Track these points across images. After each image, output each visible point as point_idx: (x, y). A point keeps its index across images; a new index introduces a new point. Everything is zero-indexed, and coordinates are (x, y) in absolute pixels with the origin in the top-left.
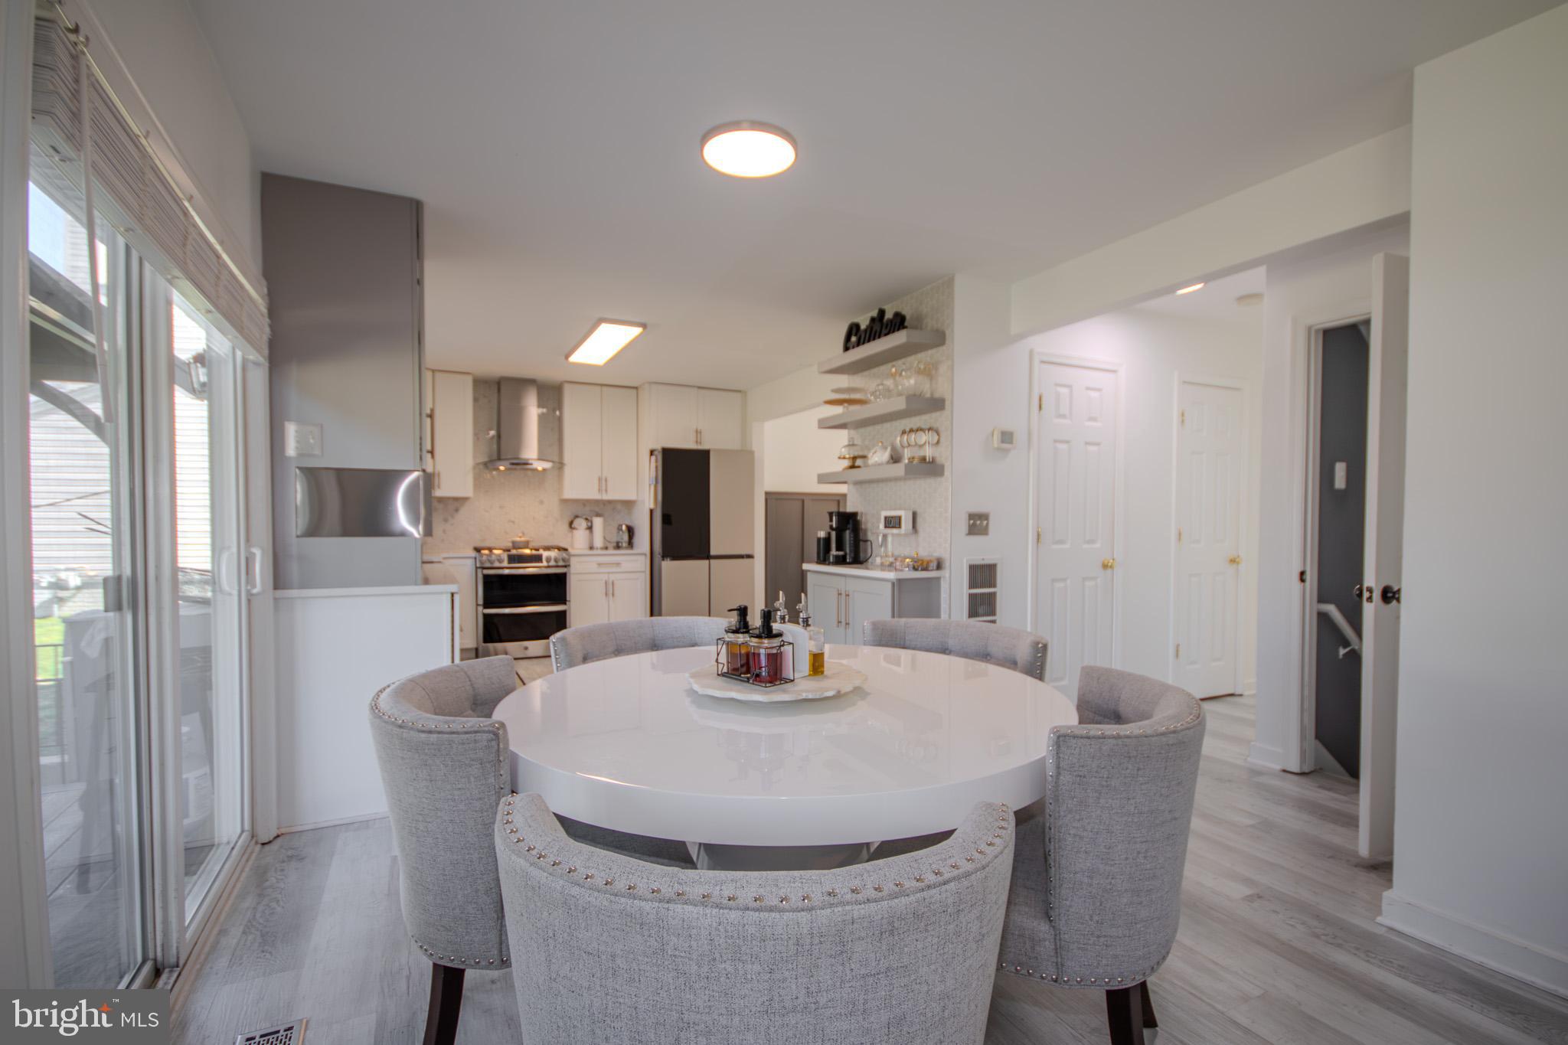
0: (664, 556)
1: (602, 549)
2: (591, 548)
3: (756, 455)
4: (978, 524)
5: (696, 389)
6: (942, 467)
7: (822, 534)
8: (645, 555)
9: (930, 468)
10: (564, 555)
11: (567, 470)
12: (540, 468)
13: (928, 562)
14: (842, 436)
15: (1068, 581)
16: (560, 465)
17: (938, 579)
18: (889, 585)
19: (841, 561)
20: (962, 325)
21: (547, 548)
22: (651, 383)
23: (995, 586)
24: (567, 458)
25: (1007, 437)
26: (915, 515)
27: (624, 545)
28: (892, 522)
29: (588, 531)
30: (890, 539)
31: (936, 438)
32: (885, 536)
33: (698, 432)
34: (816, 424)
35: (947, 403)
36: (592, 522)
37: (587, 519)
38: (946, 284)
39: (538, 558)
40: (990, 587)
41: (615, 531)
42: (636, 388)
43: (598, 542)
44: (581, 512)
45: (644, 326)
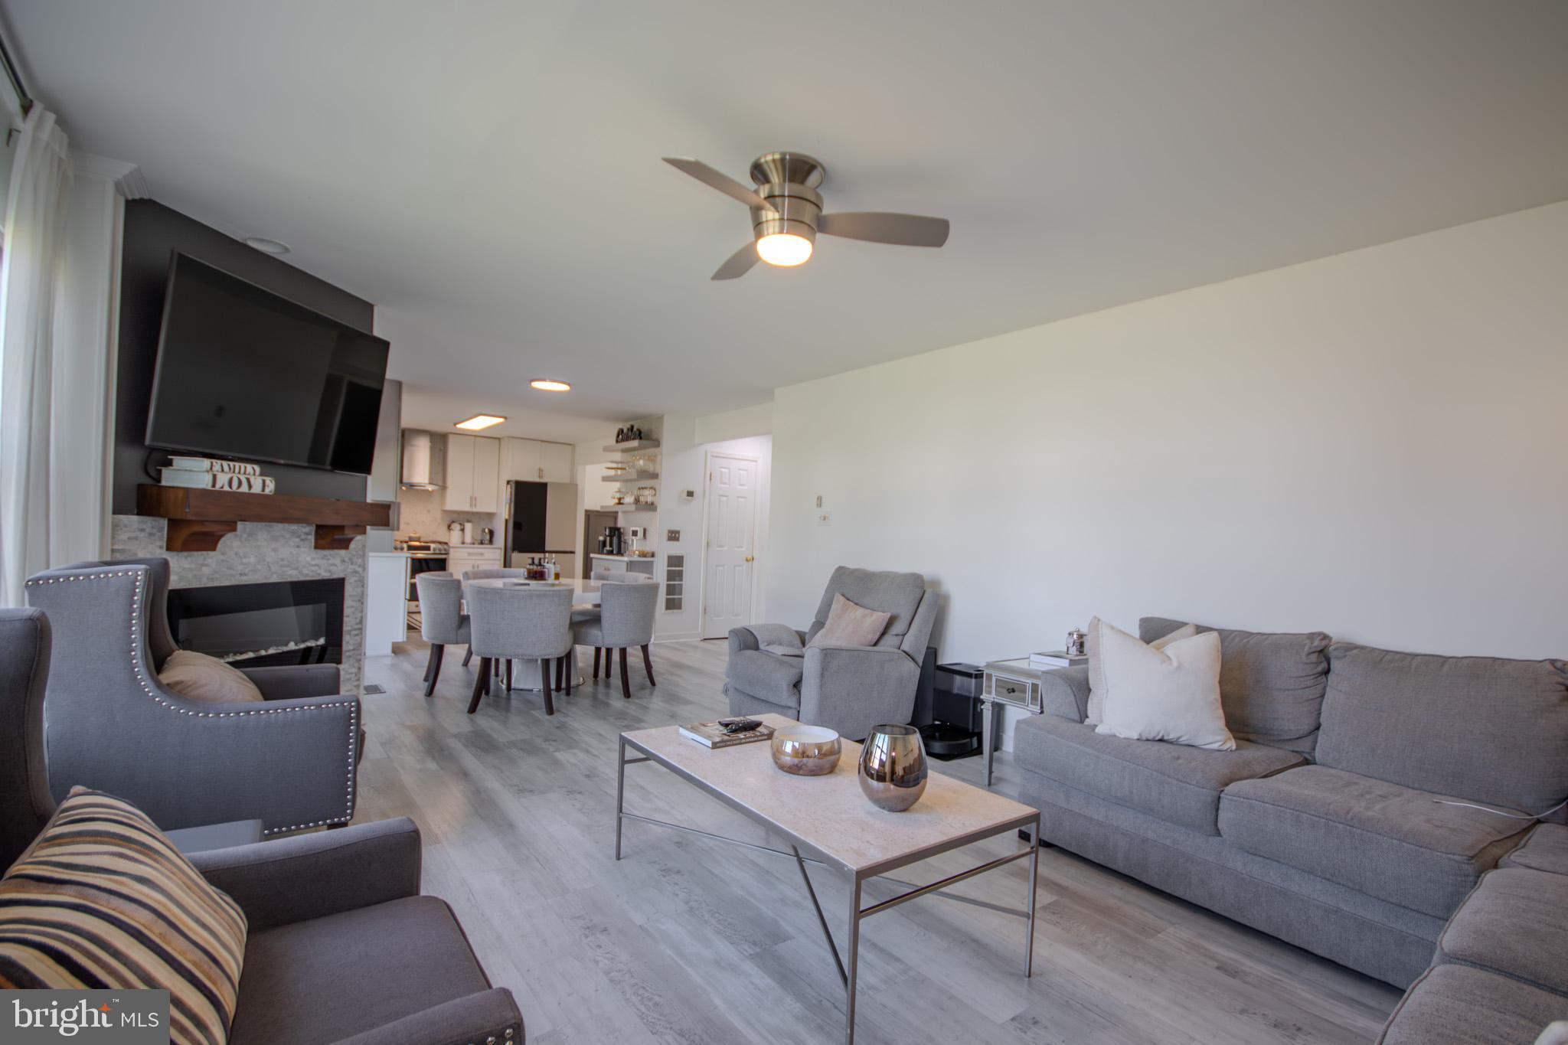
0: (514, 549)
1: (470, 544)
2: (463, 543)
3: (579, 487)
4: (674, 536)
5: (540, 443)
6: (656, 507)
7: (601, 538)
8: (501, 549)
9: (651, 507)
10: (446, 547)
11: (449, 492)
12: (430, 489)
13: (647, 553)
14: (617, 485)
15: (726, 567)
16: (444, 488)
17: (652, 562)
18: (625, 564)
19: (611, 553)
20: (668, 435)
21: (433, 542)
22: (509, 437)
23: (682, 566)
24: (449, 483)
25: (690, 494)
26: (645, 531)
27: (486, 542)
28: (635, 533)
29: (461, 532)
30: (635, 542)
31: (654, 492)
32: (633, 541)
33: (540, 470)
34: (601, 479)
35: (659, 476)
36: (464, 526)
37: (460, 524)
38: (660, 418)
39: (428, 548)
40: (679, 566)
41: (480, 532)
42: (499, 439)
43: (468, 539)
44: (456, 519)
45: (505, 418)
